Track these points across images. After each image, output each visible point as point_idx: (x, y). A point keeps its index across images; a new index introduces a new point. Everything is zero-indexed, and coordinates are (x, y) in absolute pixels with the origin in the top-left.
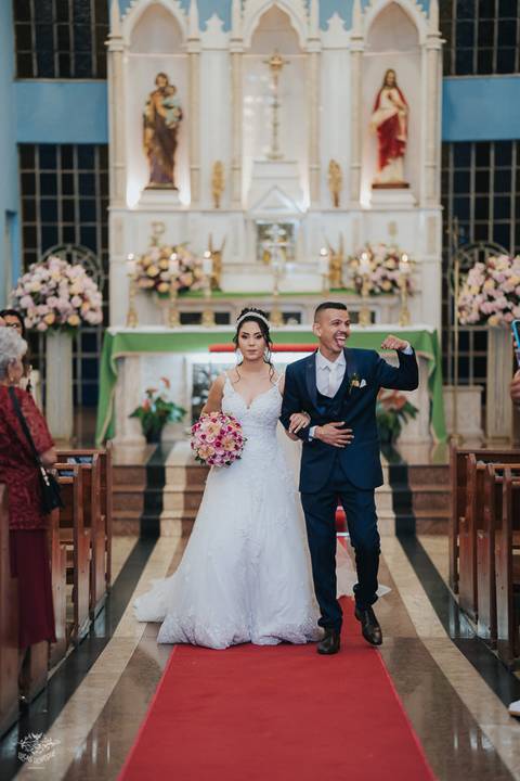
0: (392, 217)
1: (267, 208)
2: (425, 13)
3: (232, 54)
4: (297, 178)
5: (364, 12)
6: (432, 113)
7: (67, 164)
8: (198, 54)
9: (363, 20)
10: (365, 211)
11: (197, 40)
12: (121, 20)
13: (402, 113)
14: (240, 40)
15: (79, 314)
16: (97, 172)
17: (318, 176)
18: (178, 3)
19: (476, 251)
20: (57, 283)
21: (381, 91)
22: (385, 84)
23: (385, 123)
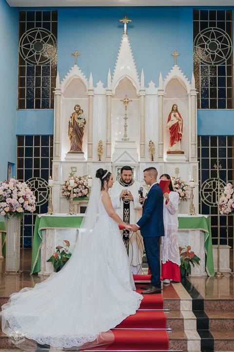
0: (176, 166)
1: (121, 161)
2: (189, 82)
3: (107, 96)
4: (135, 149)
5: (164, 80)
6: (193, 122)
7: (37, 144)
8: (93, 96)
9: (163, 84)
10: (165, 163)
11: (93, 90)
12: (60, 83)
13: (180, 122)
14: (111, 91)
15: (22, 207)
16: (49, 147)
17: (144, 147)
18: (85, 76)
19: (212, 182)
20: (12, 191)
21: (171, 113)
22: (173, 110)
23: (173, 126)
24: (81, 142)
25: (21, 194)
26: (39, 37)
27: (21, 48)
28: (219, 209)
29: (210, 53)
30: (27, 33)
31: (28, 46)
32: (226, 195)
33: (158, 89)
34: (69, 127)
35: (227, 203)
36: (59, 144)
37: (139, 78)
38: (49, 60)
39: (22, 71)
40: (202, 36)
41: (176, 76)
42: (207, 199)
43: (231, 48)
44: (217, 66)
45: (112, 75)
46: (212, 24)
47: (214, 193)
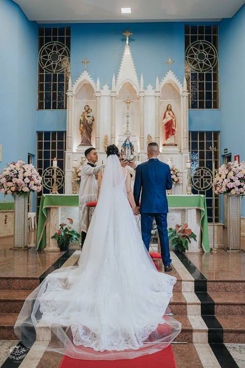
0: (171, 156)
2: (182, 85)
3: (112, 97)
4: (136, 142)
5: (160, 83)
6: (185, 118)
7: (54, 138)
8: (100, 97)
9: (159, 86)
11: (100, 92)
12: (72, 86)
13: (173, 119)
14: (115, 92)
15: (28, 187)
16: (64, 141)
17: (143, 140)
18: (93, 81)
19: (200, 170)
20: (18, 171)
21: (166, 112)
22: (167, 109)
23: (168, 123)
24: (90, 137)
25: (26, 174)
26: (55, 49)
27: (40, 58)
28: (214, 189)
29: (199, 63)
30: (45, 46)
31: (46, 57)
32: (220, 176)
33: (155, 91)
34: (80, 123)
35: (222, 183)
36: (71, 137)
37: (139, 82)
38: (64, 68)
39: (41, 78)
40: (192, 47)
41: (170, 80)
42: (196, 184)
43: (216, 58)
44: (205, 73)
45: (116, 79)
46: (201, 38)
47: (202, 179)
